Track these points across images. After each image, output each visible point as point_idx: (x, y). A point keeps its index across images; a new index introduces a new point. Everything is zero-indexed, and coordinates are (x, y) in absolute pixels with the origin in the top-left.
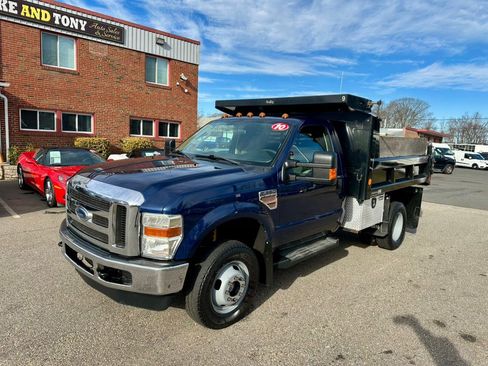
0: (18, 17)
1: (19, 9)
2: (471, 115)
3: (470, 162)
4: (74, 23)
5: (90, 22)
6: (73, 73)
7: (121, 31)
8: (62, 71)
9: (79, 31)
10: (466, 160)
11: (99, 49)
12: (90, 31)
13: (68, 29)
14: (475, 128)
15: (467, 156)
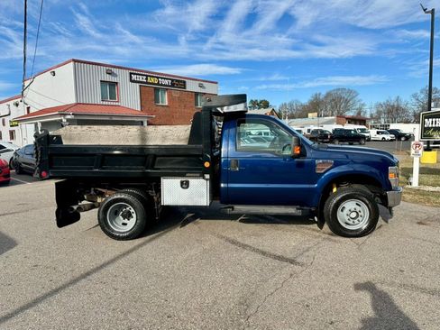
0: (147, 83)
1: (147, 79)
2: (393, 99)
3: (380, 137)
4: (166, 82)
5: (172, 80)
6: (167, 106)
7: (185, 82)
8: (163, 106)
9: (168, 86)
10: (378, 136)
11: (176, 93)
12: (173, 85)
13: (165, 85)
14: (397, 110)
15: (378, 133)
